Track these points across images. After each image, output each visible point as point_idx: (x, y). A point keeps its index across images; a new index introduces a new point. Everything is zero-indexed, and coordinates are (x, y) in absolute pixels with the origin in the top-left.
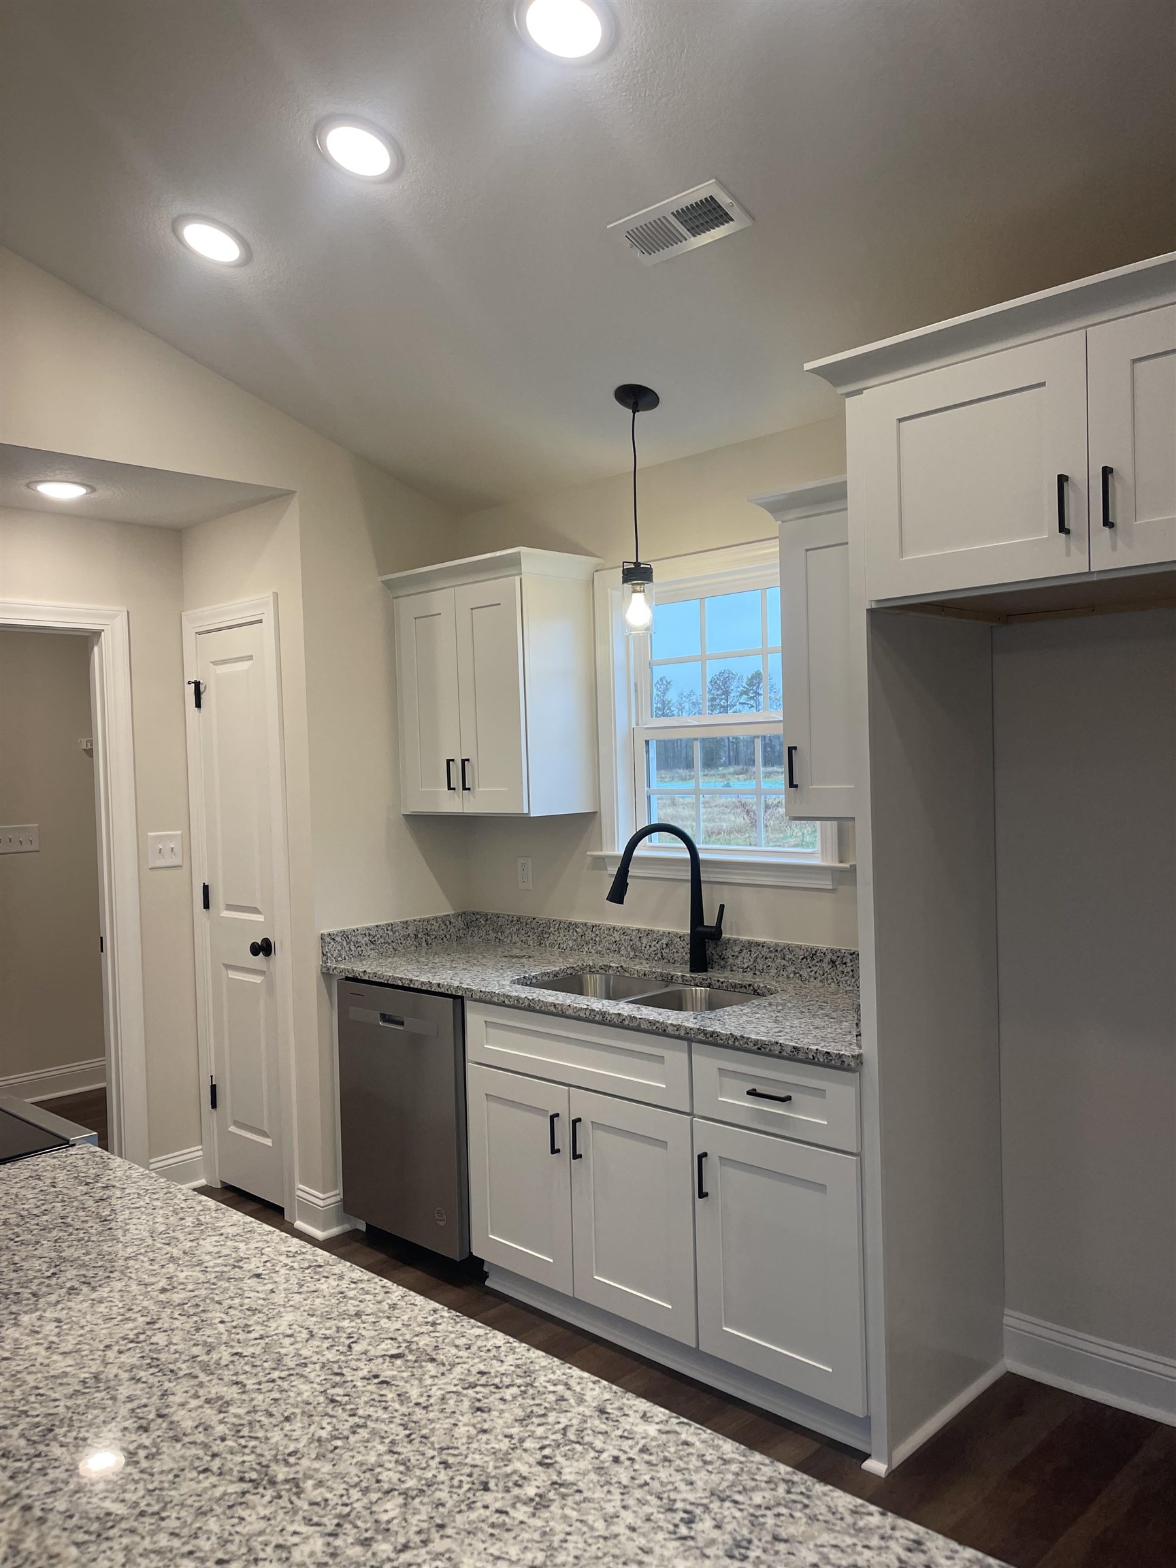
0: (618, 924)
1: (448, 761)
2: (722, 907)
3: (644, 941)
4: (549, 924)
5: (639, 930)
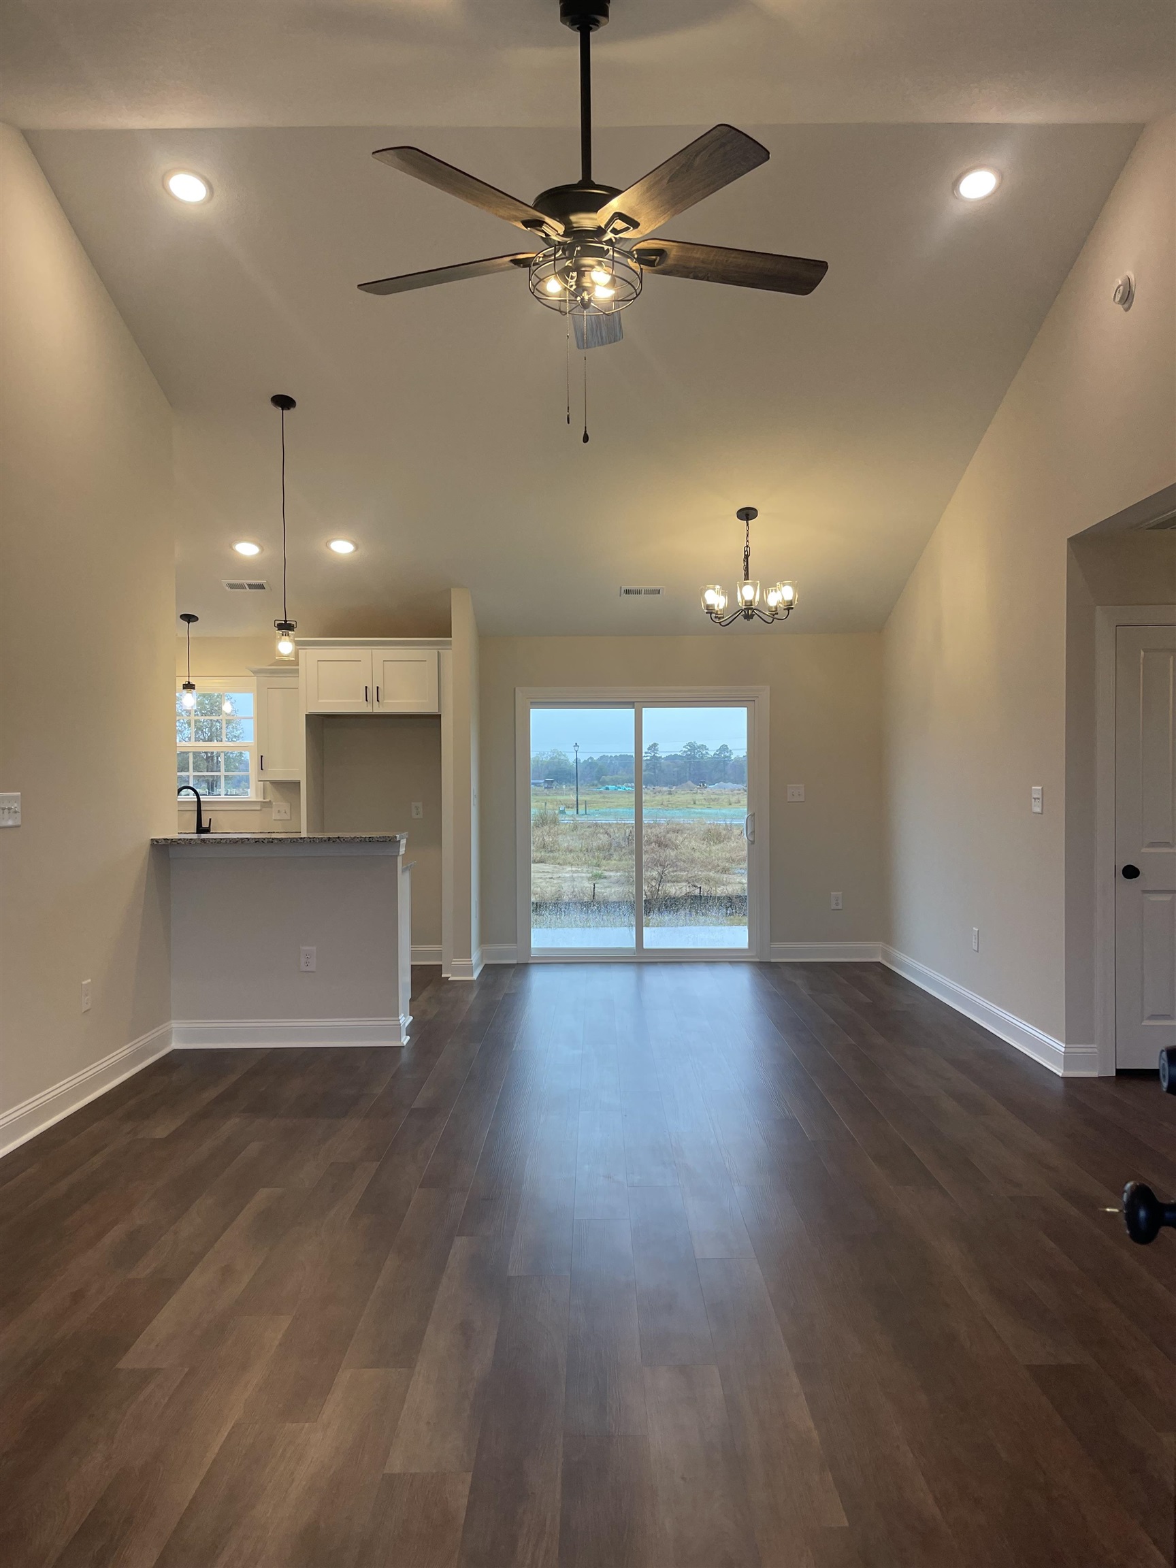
2: (210, 819)
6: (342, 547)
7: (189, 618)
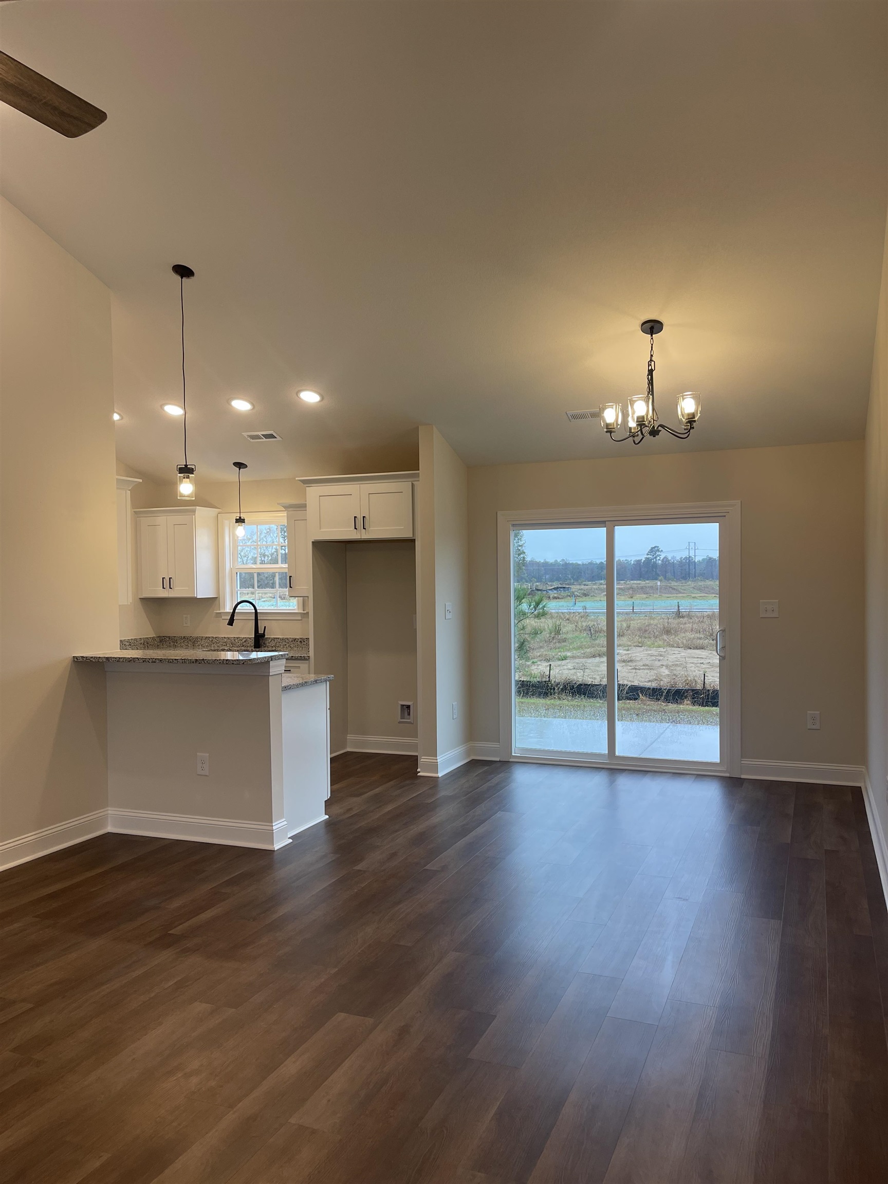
0: (226, 636)
1: (163, 578)
2: (265, 627)
3: (236, 641)
4: (197, 638)
5: (234, 637)
6: (310, 397)
7: (239, 465)
